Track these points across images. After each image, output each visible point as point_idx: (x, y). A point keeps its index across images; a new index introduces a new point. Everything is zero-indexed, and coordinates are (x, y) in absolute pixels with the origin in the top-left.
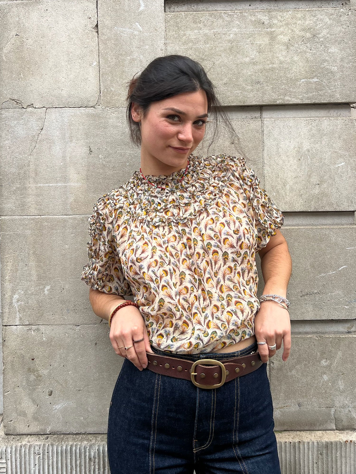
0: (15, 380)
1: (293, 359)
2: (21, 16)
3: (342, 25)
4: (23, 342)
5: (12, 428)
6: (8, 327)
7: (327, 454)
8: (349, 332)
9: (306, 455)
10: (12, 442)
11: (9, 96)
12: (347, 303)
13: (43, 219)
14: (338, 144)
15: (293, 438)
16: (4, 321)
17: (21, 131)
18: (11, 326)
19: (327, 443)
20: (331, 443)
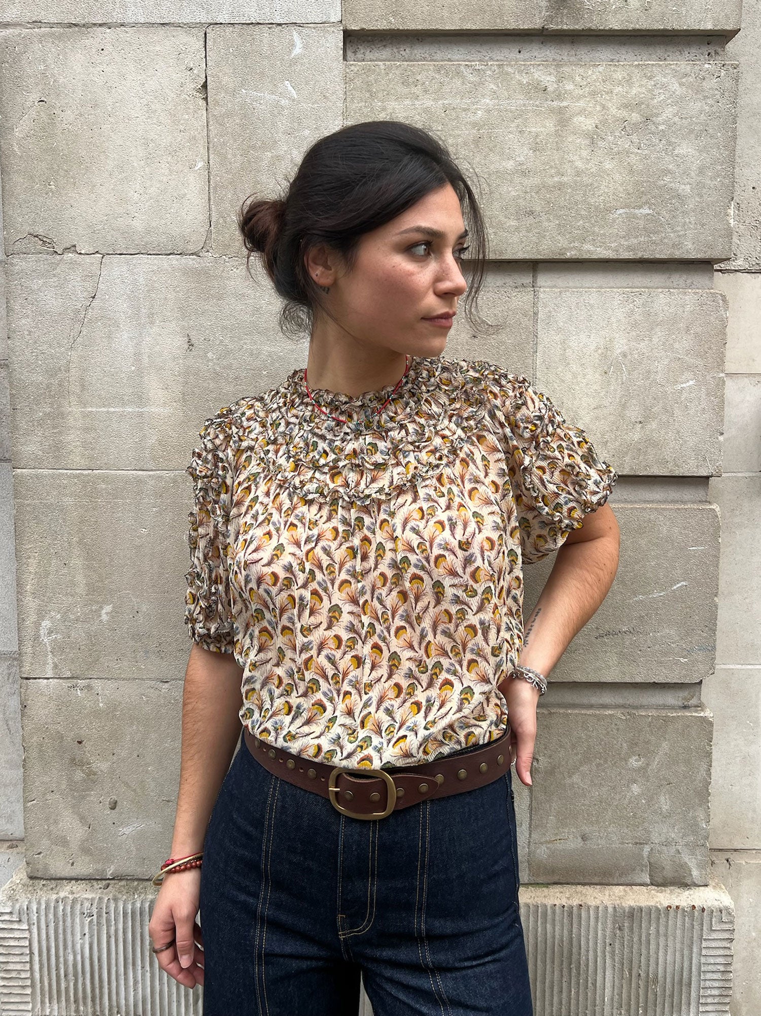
0: (46, 779)
1: (577, 754)
2: (50, 61)
3: (706, 97)
4: (60, 709)
5: (40, 867)
6: (31, 681)
7: (631, 930)
8: (685, 707)
9: (591, 929)
10: (40, 893)
11: (28, 229)
12: (685, 653)
13: (98, 477)
14: (683, 344)
15: (568, 898)
16: (23, 669)
17: (51, 300)
18: (37, 680)
19: (632, 909)
20: (641, 909)
